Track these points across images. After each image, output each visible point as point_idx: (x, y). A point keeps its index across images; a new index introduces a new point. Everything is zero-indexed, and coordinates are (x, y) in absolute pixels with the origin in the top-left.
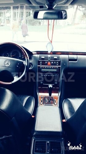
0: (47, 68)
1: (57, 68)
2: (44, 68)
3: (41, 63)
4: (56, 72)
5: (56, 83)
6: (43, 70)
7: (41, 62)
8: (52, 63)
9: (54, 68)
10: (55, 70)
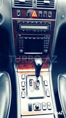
0: (30, 24)
1: (49, 24)
2: (25, 24)
3: (19, 14)
4: (47, 32)
5: (46, 51)
6: (23, 27)
7: (19, 11)
8: (41, 12)
9: (43, 24)
10: (45, 28)
